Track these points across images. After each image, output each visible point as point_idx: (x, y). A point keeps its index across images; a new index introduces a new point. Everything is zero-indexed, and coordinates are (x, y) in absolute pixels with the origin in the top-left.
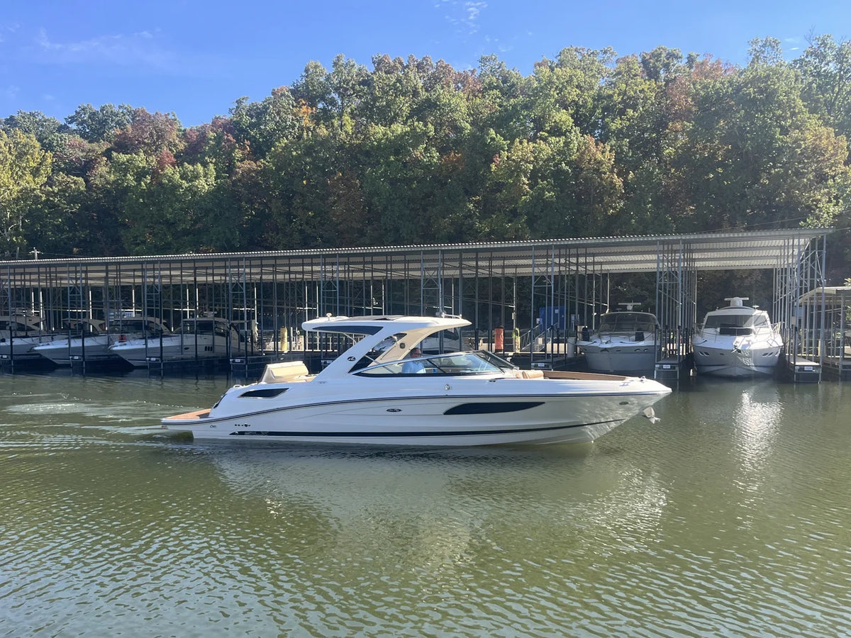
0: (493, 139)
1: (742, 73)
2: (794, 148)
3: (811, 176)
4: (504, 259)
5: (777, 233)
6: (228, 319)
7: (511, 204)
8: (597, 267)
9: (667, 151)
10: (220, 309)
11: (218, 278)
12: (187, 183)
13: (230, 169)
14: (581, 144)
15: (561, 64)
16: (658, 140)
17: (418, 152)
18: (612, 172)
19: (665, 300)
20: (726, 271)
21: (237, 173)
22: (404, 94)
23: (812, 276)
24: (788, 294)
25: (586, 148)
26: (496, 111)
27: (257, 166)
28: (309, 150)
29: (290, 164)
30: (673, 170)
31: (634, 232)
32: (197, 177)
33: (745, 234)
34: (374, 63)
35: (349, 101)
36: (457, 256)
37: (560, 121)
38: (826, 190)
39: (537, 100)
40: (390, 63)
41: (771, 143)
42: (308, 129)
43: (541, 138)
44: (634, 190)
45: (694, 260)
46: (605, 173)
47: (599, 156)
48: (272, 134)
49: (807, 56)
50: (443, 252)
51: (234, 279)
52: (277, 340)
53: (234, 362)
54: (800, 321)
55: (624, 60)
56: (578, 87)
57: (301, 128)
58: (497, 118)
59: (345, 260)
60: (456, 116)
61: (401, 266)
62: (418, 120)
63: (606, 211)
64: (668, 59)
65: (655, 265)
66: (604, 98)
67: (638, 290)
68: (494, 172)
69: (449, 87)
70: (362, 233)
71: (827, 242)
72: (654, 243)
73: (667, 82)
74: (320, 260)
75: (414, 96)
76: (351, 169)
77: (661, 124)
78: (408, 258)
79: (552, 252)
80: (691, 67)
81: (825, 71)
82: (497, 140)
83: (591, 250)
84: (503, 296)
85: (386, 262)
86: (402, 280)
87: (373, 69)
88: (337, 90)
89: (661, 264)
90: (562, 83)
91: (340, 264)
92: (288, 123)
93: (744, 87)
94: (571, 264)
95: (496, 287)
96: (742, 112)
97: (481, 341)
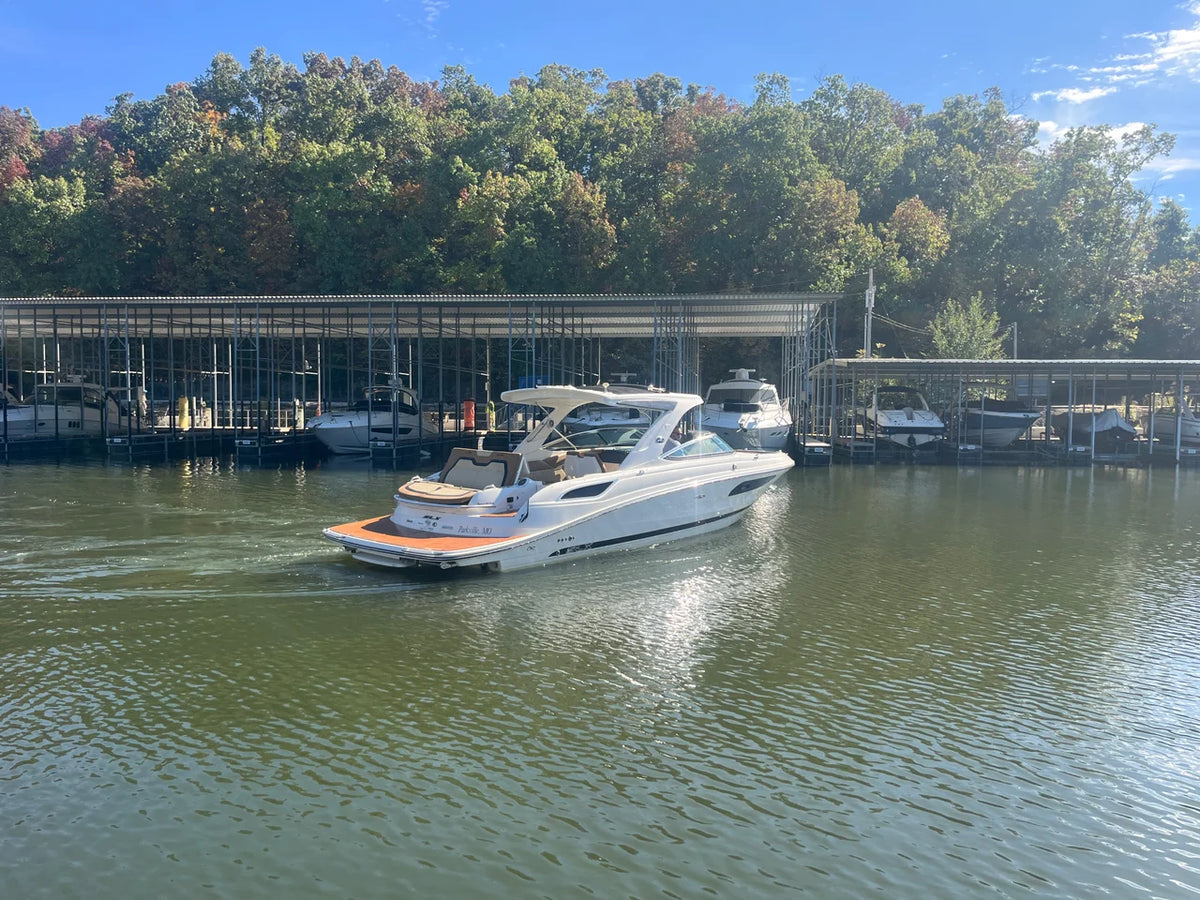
0: (459, 169)
1: (747, 113)
2: (803, 202)
3: (821, 234)
4: (475, 316)
5: (785, 296)
6: (103, 384)
7: (483, 250)
8: (587, 331)
9: (666, 196)
10: (91, 373)
11: (89, 330)
12: (45, 202)
13: (107, 186)
14: (567, 182)
15: (542, 84)
16: (655, 182)
17: (365, 179)
18: (603, 217)
19: (663, 371)
20: (731, 338)
21: (116, 192)
22: (346, 106)
23: (822, 346)
24: (797, 365)
25: (573, 187)
26: (463, 135)
27: (145, 185)
28: (218, 168)
29: (191, 185)
30: (672, 219)
31: (629, 290)
32: (59, 195)
33: (751, 297)
34: (306, 62)
35: (273, 108)
36: (415, 310)
37: (542, 152)
38: (837, 250)
39: (513, 125)
40: (327, 64)
41: (779, 194)
42: (217, 140)
43: (519, 171)
44: (628, 240)
45: (697, 325)
46: (595, 219)
47: (588, 197)
48: (165, 143)
49: (816, 99)
50: (398, 305)
51: (113, 333)
52: (173, 413)
53: (111, 442)
54: (810, 396)
55: (617, 85)
56: (563, 112)
57: (207, 139)
58: (465, 144)
59: (268, 311)
60: (413, 137)
61: (343, 321)
62: (364, 139)
63: (595, 263)
64: (666, 89)
66: (594, 129)
67: (633, 359)
68: (462, 209)
69: (404, 101)
70: (290, 278)
71: (838, 309)
72: (650, 303)
73: (666, 116)
74: (233, 311)
75: (358, 108)
76: (275, 196)
77: (658, 166)
78: (352, 311)
79: (532, 311)
80: (692, 101)
81: (835, 117)
82: (464, 170)
83: (578, 310)
84: (474, 362)
85: (323, 316)
86: (345, 339)
87: (305, 70)
88: (256, 92)
89: (659, 329)
90: (544, 108)
91: (261, 316)
92: (189, 131)
93: (749, 128)
94: (555, 325)
95: (464, 350)
96: (748, 157)
97: (447, 417)
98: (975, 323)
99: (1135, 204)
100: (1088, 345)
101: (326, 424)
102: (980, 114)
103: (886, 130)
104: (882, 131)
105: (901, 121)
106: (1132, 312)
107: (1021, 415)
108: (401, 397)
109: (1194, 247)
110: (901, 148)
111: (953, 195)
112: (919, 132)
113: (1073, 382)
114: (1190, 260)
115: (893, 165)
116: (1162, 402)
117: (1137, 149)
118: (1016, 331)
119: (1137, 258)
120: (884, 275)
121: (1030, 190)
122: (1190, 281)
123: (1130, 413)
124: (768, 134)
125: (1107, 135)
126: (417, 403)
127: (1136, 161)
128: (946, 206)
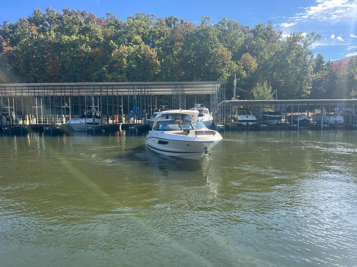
0: (112, 44)
1: (198, 28)
2: (215, 54)
3: (221, 64)
4: (118, 89)
5: (210, 82)
6: (1, 111)
7: (120, 69)
8: (152, 93)
9: (175, 52)
13: (1, 50)
14: (145, 48)
15: (137, 18)
16: (171, 48)
17: (83, 47)
18: (156, 59)
19: (175, 104)
20: (195, 95)
21: (4, 51)
22: (76, 24)
23: (222, 97)
24: (214, 102)
25: (147, 50)
26: (113, 34)
27: (13, 49)
28: (36, 44)
29: (28, 49)
30: (177, 59)
31: (164, 81)
33: (201, 82)
34: (63, 11)
35: (53, 25)
36: (99, 87)
37: (137, 39)
38: (225, 68)
39: (128, 31)
40: (70, 12)
41: (208, 52)
42: (36, 35)
43: (130, 45)
44: (164, 65)
45: (185, 91)
46: (154, 59)
47: (151, 53)
48: (19, 36)
49: (219, 24)
50: (94, 85)
51: (4, 95)
52: (23, 120)
53: (4, 129)
54: (218, 112)
55: (159, 19)
56: (143, 27)
57: (32, 35)
58: (114, 37)
59: (53, 88)
60: (97, 34)
61: (77, 91)
62: (82, 35)
63: (154, 72)
64: (174, 20)
65: (171, 92)
66: (153, 32)
67: (166, 101)
68: (113, 56)
69: (94, 23)
70: (60, 77)
71: (226, 86)
72: (171, 84)
73: (174, 28)
74: (42, 88)
75: (80, 25)
76: (55, 52)
77: (172, 43)
78: (80, 87)
79: (135, 87)
80: (182, 24)
81: (224, 29)
82: (114, 44)
83: (149, 87)
84: (118, 103)
85: (71, 89)
86: (77, 96)
87: (63, 14)
88: (48, 20)
89: (173, 92)
90: (138, 26)
91: (51, 89)
92: (27, 32)
93: (199, 32)
94: (142, 91)
95: (115, 99)
96: (199, 41)
97: (110, 119)
98: (265, 90)
99: (309, 55)
100: (297, 95)
101: (72, 122)
102: (266, 29)
103: (239, 33)
104: (238, 33)
105: (243, 31)
106: (309, 86)
107: (278, 116)
108: (95, 113)
109: (326, 67)
110: (243, 38)
111: (258, 52)
112: (248, 34)
113: (293, 106)
114: (325, 71)
115: (241, 43)
116: (318, 111)
117: (310, 39)
118: (277, 92)
119: (310, 70)
120: (239, 76)
121: (280, 51)
122: (325, 77)
123: (309, 115)
124: (205, 34)
125: (302, 35)
126: (101, 115)
127: (310, 42)
128: (257, 56)
